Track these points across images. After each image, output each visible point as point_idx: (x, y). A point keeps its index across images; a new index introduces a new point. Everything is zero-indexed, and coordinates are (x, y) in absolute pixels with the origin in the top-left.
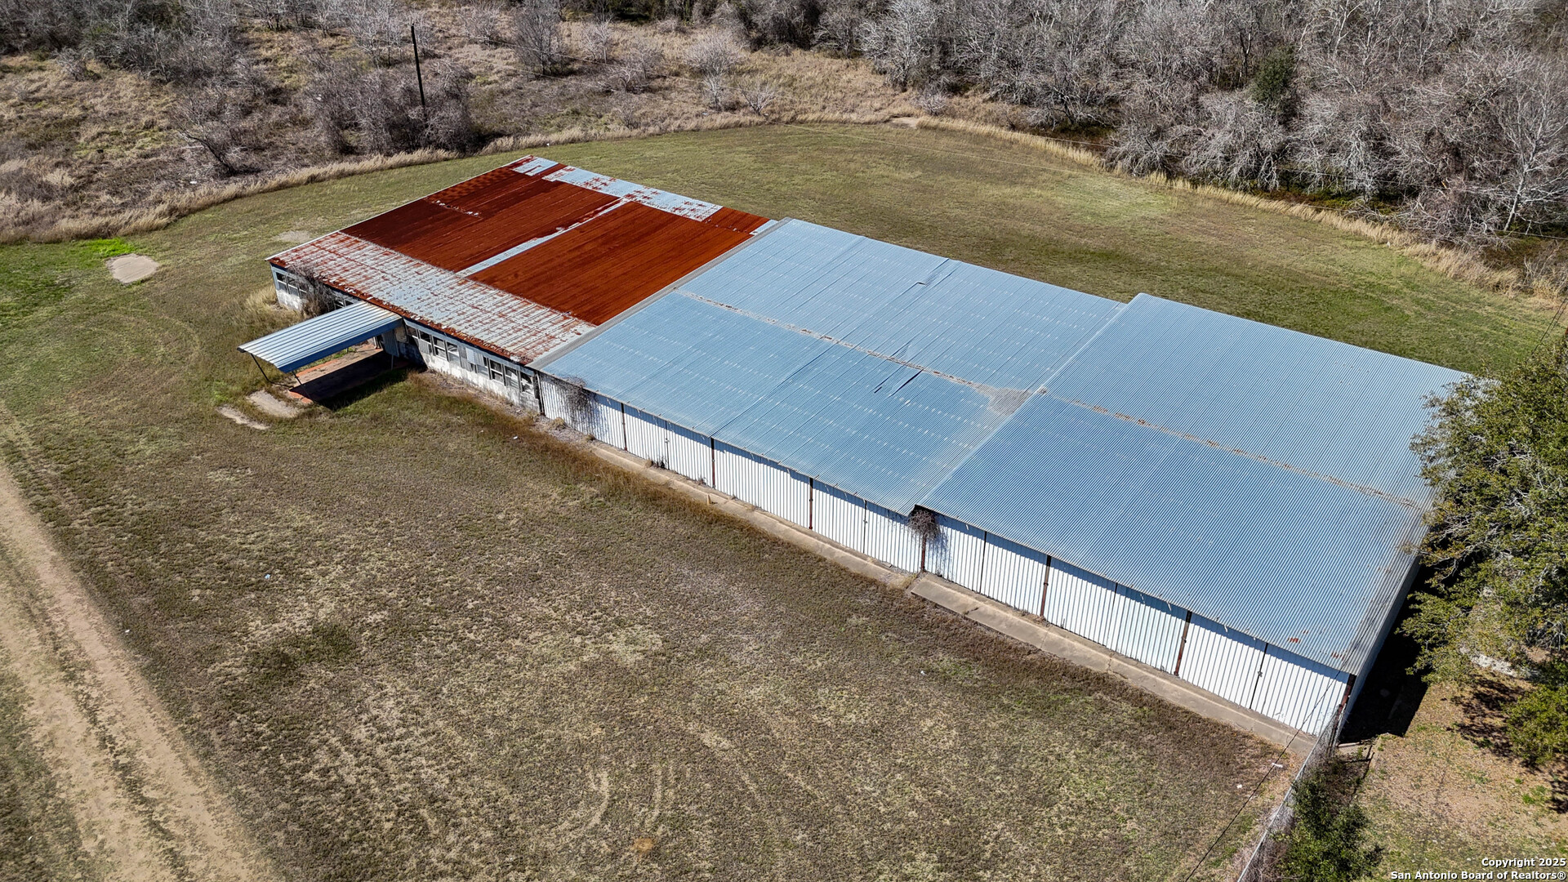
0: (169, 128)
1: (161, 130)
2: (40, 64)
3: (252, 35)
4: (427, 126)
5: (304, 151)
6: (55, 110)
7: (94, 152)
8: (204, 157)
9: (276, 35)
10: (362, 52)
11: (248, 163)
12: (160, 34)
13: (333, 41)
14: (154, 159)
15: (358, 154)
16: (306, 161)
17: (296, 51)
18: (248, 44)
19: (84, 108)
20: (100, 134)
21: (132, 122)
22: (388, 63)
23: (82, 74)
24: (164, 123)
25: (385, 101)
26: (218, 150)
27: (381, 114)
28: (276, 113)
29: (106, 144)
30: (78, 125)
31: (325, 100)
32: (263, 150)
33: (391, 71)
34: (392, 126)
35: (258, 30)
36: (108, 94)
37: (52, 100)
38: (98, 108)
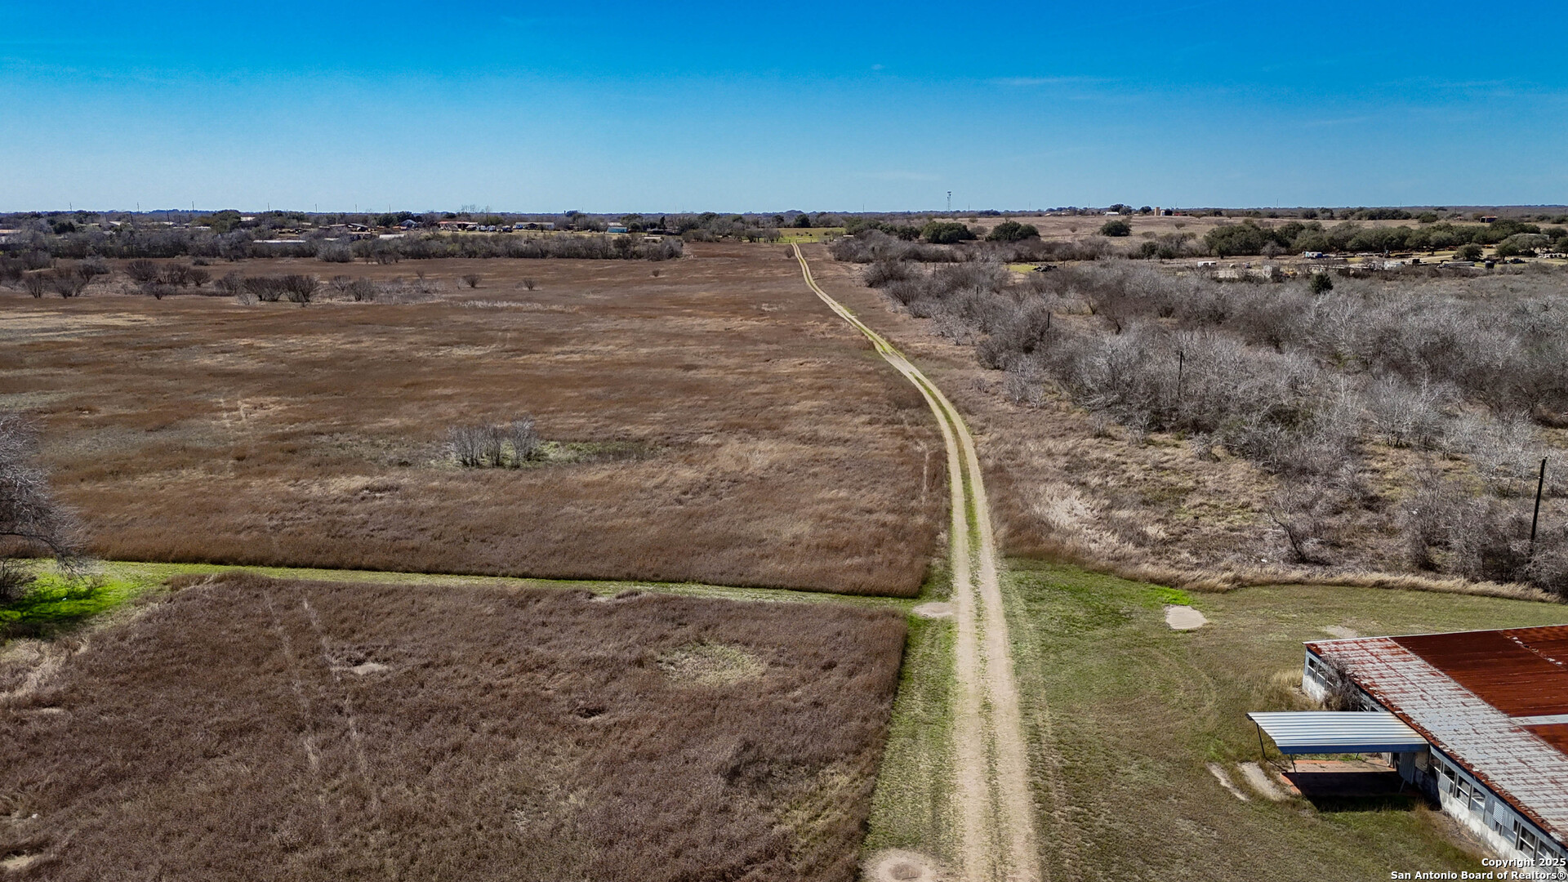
0: (1260, 511)
1: (1253, 511)
2: (1177, 442)
3: (1367, 447)
4: (1529, 562)
5: (1381, 557)
6: (1173, 479)
7: (1191, 517)
8: (1281, 542)
9: (1392, 451)
10: (1479, 479)
11: (1320, 556)
12: (1283, 434)
13: (1450, 464)
14: (1238, 533)
15: (1439, 572)
16: (1379, 566)
17: (1407, 468)
18: (1360, 454)
19: (1198, 482)
20: (1201, 504)
21: (1231, 500)
22: (1504, 493)
23: (1207, 455)
24: (1257, 506)
25: (1487, 527)
26: (1296, 538)
27: (1476, 540)
28: (1366, 517)
29: (1203, 513)
30: (1187, 494)
31: (1419, 515)
32: (1340, 547)
33: (1505, 502)
34: (1487, 554)
35: (1376, 444)
36: (1221, 474)
37: (1175, 471)
38: (1209, 484)
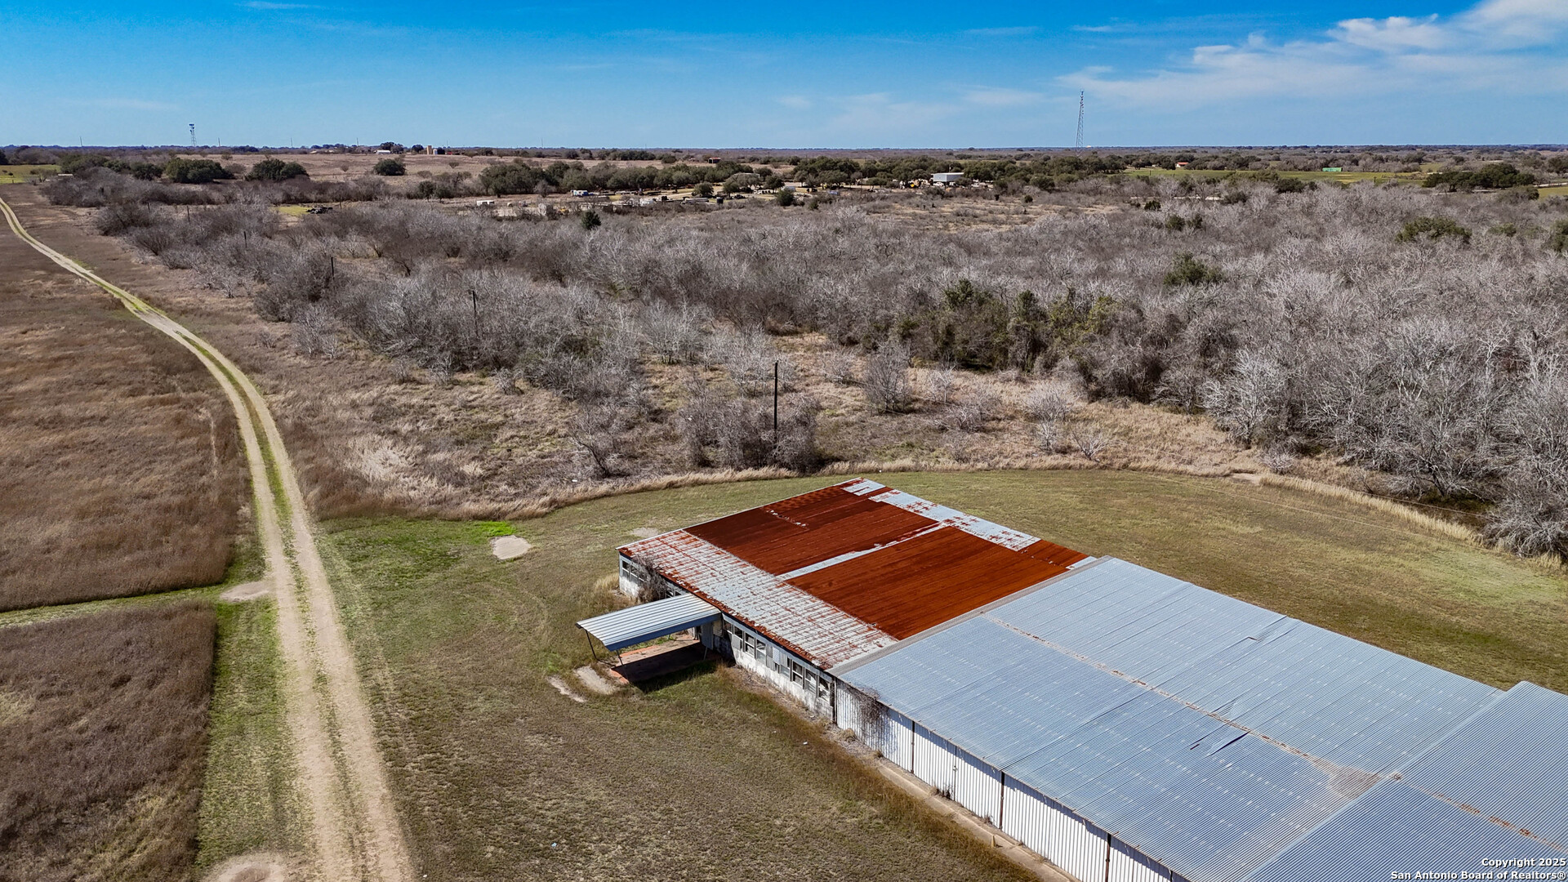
0: (566, 436)
1: (559, 437)
2: (481, 380)
3: (648, 367)
4: (775, 447)
5: (668, 461)
6: (483, 416)
7: (505, 450)
8: (587, 461)
9: (667, 368)
10: (733, 385)
11: (621, 469)
12: (575, 362)
13: (711, 374)
14: (549, 459)
15: (713, 467)
16: (669, 470)
17: (679, 382)
18: (643, 373)
19: (506, 416)
20: (512, 437)
21: (539, 429)
22: (752, 394)
23: (512, 390)
24: (562, 432)
25: (743, 423)
26: (599, 456)
27: (738, 435)
28: (654, 429)
29: (515, 445)
30: (498, 428)
31: (694, 421)
32: (636, 458)
33: (753, 401)
34: (746, 446)
35: (654, 363)
36: (526, 406)
37: (483, 408)
38: (517, 416)
